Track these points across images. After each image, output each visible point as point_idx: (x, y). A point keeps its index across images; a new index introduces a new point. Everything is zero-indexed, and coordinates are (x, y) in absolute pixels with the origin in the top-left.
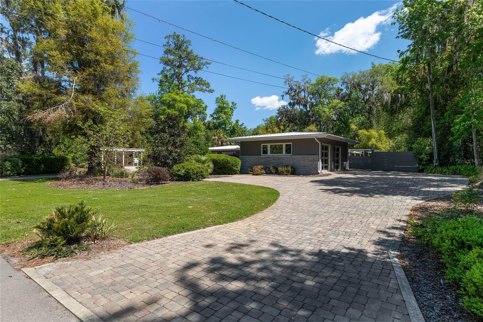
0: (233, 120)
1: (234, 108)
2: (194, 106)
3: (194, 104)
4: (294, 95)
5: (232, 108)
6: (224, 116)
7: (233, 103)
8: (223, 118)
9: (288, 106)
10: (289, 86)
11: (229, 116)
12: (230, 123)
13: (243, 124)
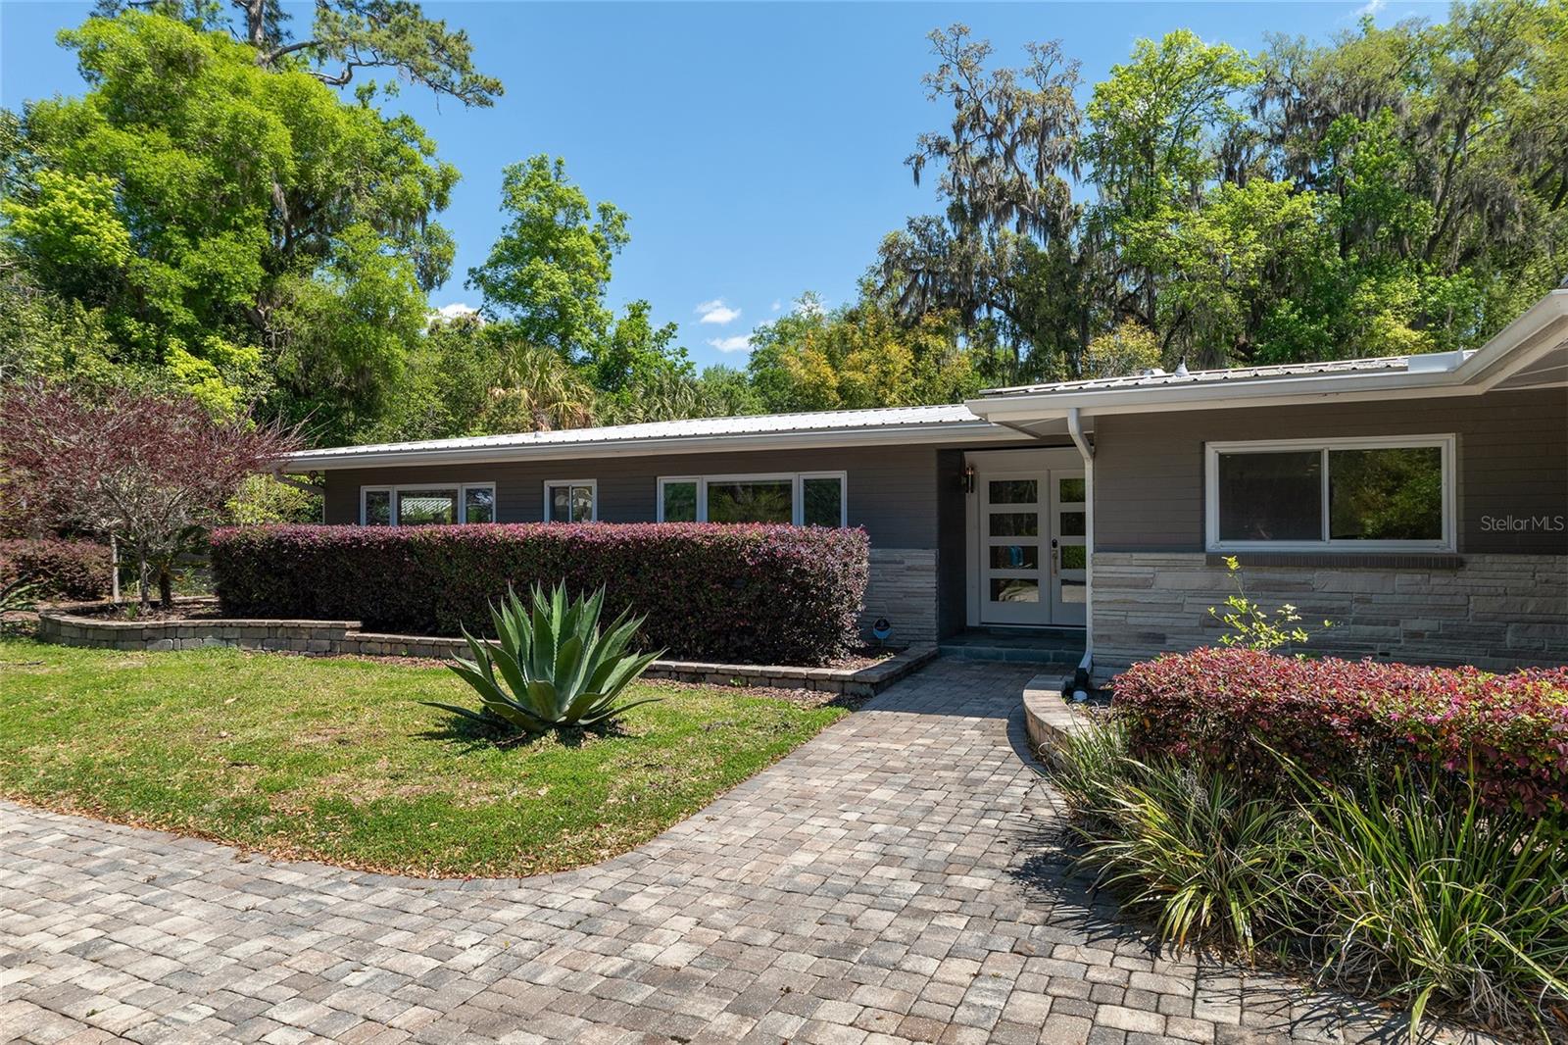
0: (613, 306)
1: (617, 239)
2: (356, 156)
3: (358, 145)
4: (983, 162)
5: (600, 235)
6: (562, 277)
7: (604, 211)
8: (553, 287)
9: (947, 225)
10: (959, 105)
11: (589, 280)
12: (597, 324)
13: (673, 326)
